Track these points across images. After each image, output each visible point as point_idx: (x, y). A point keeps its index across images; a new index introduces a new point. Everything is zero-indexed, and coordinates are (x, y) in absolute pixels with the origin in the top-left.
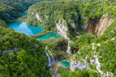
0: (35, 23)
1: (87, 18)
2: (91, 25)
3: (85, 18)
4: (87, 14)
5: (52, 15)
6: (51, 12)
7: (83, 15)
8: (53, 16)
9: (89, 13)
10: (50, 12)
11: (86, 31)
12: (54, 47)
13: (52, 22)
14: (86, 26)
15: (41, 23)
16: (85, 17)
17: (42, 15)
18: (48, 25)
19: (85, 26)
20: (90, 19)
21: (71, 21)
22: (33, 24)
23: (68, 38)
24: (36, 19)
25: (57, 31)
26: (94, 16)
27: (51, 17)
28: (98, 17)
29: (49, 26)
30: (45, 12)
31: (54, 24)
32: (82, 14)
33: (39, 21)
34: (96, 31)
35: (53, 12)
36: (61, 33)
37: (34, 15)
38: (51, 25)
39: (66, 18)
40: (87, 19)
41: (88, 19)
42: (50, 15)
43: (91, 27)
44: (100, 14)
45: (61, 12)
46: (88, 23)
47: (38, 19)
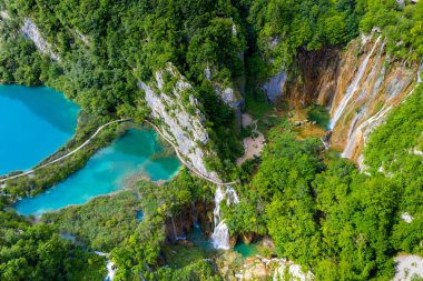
0: (28, 69)
1: (285, 46)
2: (300, 78)
3: (274, 45)
4: (286, 27)
5: (112, 35)
6: (107, 17)
7: (268, 30)
8: (119, 42)
9: (296, 21)
10: (96, 15)
11: (282, 104)
12: (151, 256)
13: (117, 72)
14: (282, 84)
15: (59, 72)
16: (275, 43)
17: (56, 28)
18: (100, 87)
19: (277, 85)
20: (300, 49)
21: (216, 73)
22: (16, 74)
23: (213, 174)
24: (31, 48)
25: (148, 118)
26: (316, 37)
27: (109, 44)
28: (333, 41)
29: (104, 96)
30: (69, 14)
31: (129, 85)
32: (262, 25)
33: (48, 59)
34: (320, 100)
35: (114, 19)
36: (171, 134)
37: (17, 27)
38: (115, 88)
39: (189, 60)
40: (286, 55)
41: (290, 50)
42: (104, 34)
43: (300, 87)
44: (343, 25)
45: (161, 22)
46: (290, 71)
47: (39, 46)
